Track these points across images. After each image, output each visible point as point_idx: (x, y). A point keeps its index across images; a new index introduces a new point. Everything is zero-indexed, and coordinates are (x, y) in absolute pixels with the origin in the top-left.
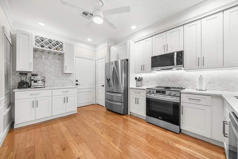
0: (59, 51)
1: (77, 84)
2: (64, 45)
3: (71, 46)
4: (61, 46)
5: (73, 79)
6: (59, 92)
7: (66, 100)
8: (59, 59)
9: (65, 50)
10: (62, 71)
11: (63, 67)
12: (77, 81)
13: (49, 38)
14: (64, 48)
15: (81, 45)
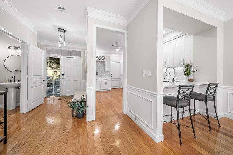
0: (104, 61)
1: (111, 76)
2: (105, 58)
3: (108, 57)
4: (104, 58)
5: (109, 73)
6: (104, 79)
7: (106, 83)
8: (103, 64)
9: (106, 60)
10: (105, 70)
11: (105, 67)
12: (111, 74)
13: (100, 55)
14: (105, 59)
15: (114, 55)
